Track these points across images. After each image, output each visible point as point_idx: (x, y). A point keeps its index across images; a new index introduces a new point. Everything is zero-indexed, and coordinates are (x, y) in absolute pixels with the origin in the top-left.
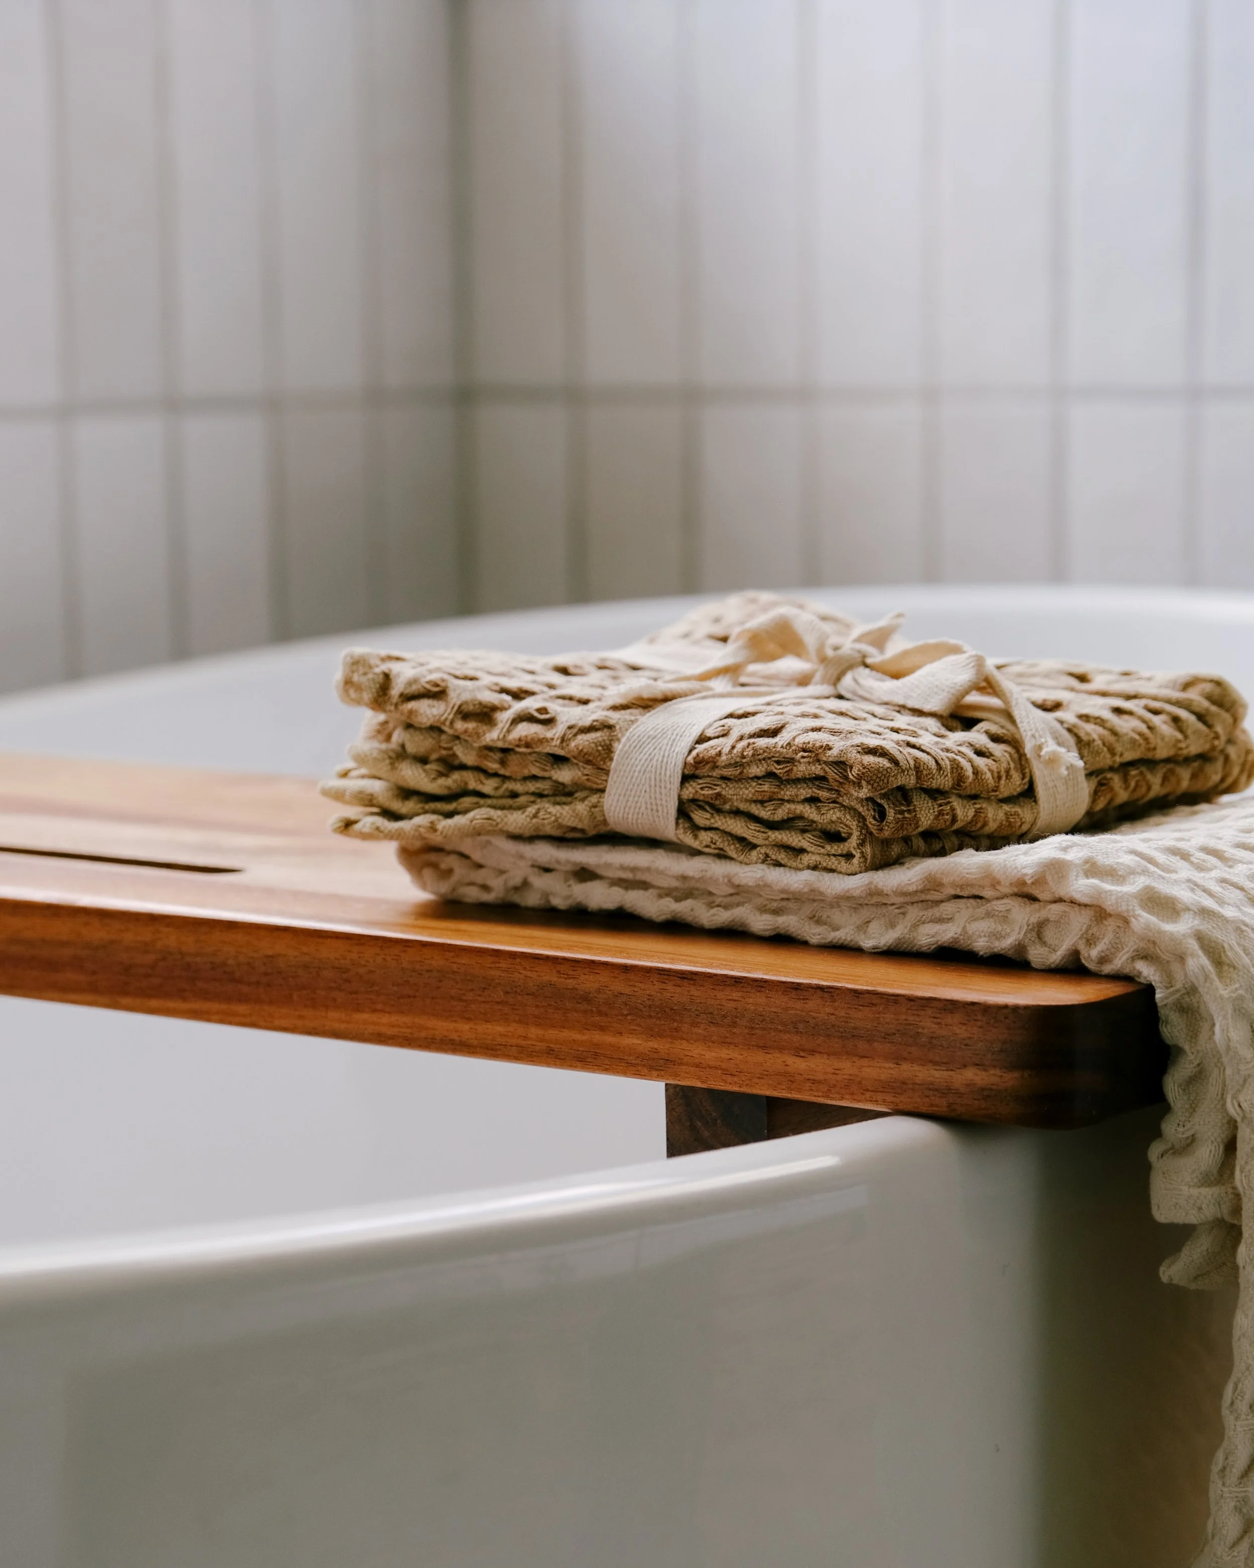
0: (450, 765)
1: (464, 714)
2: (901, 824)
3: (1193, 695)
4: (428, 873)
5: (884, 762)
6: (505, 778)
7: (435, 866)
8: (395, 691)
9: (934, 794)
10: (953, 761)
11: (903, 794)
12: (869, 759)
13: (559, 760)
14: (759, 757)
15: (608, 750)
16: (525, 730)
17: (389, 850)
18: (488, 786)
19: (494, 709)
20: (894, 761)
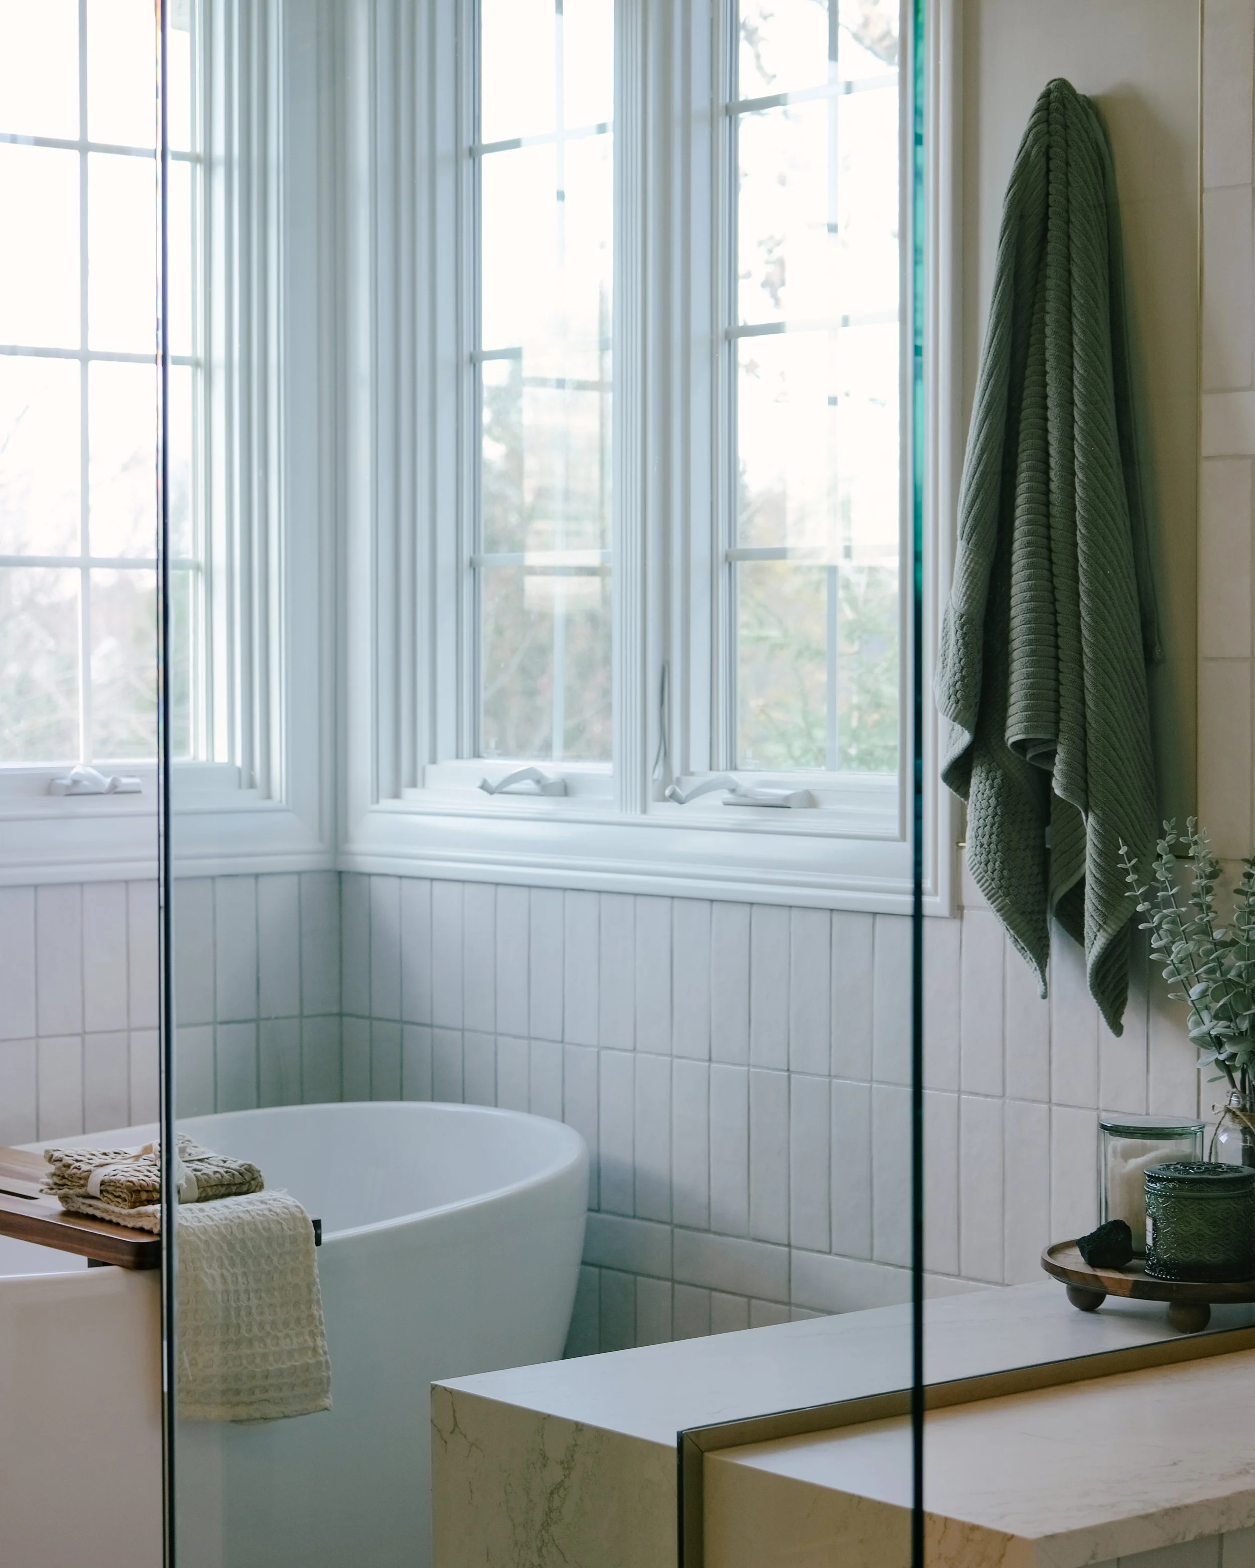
0: (64, 1177)
1: (65, 1166)
2: (136, 1198)
3: (242, 1169)
4: (64, 1203)
5: (131, 1184)
6: (73, 1182)
7: (66, 1201)
8: (54, 1158)
9: (147, 1191)
10: (153, 1184)
11: (138, 1191)
12: (128, 1183)
13: (80, 1179)
14: (111, 1181)
15: (89, 1176)
16: (75, 1171)
17: (56, 1197)
18: (69, 1183)
19: (71, 1165)
20: (134, 1184)
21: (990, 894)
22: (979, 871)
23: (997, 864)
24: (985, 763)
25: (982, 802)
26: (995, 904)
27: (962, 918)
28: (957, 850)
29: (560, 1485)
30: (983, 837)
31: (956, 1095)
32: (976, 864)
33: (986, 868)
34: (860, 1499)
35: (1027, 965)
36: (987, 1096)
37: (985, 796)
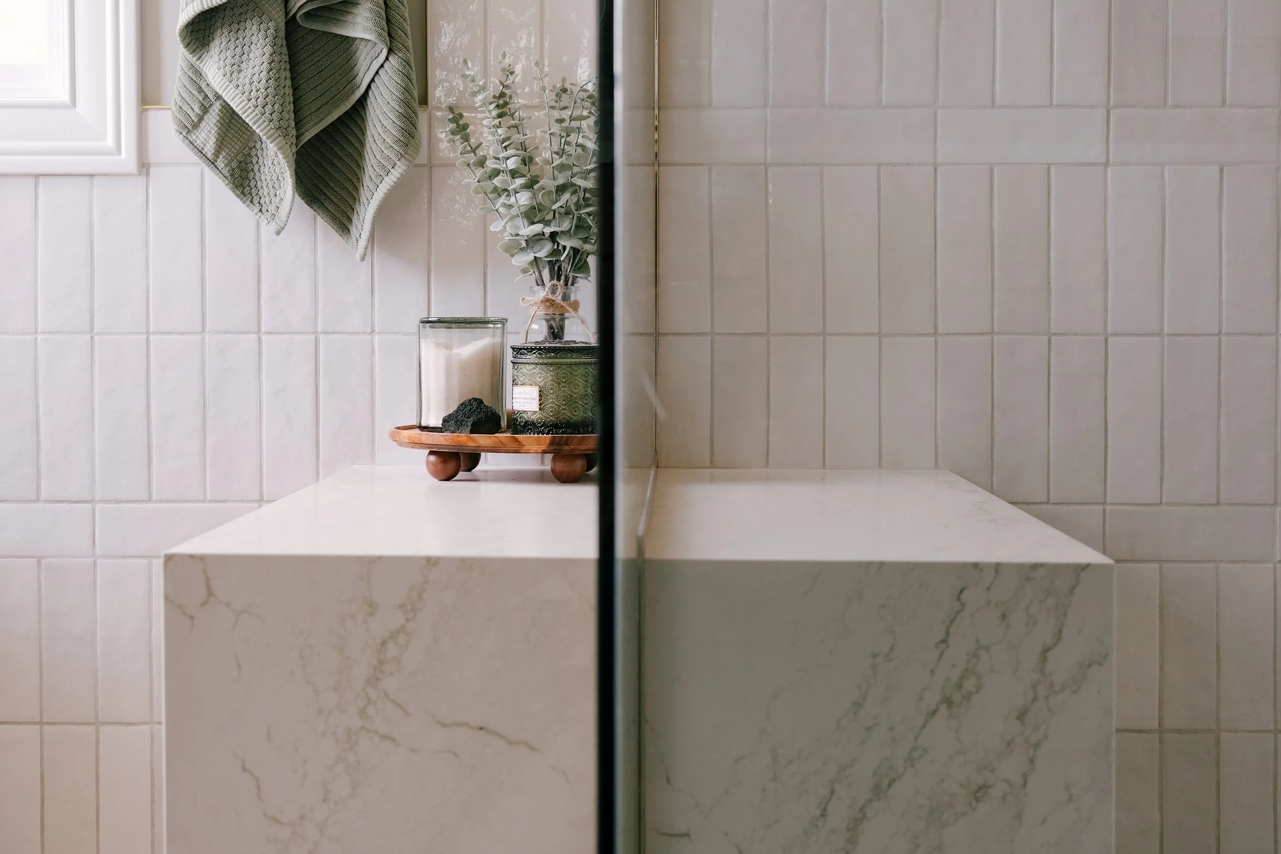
21: (269, 133)
22: (254, 114)
23: (276, 107)
24: (255, 16)
25: (256, 52)
26: (275, 142)
27: (148, 174)
28: (141, 112)
29: (401, 630)
30: (259, 83)
31: (145, 337)
32: (250, 108)
33: (263, 110)
34: (882, 565)
35: (248, 209)
36: (183, 333)
37: (258, 45)
